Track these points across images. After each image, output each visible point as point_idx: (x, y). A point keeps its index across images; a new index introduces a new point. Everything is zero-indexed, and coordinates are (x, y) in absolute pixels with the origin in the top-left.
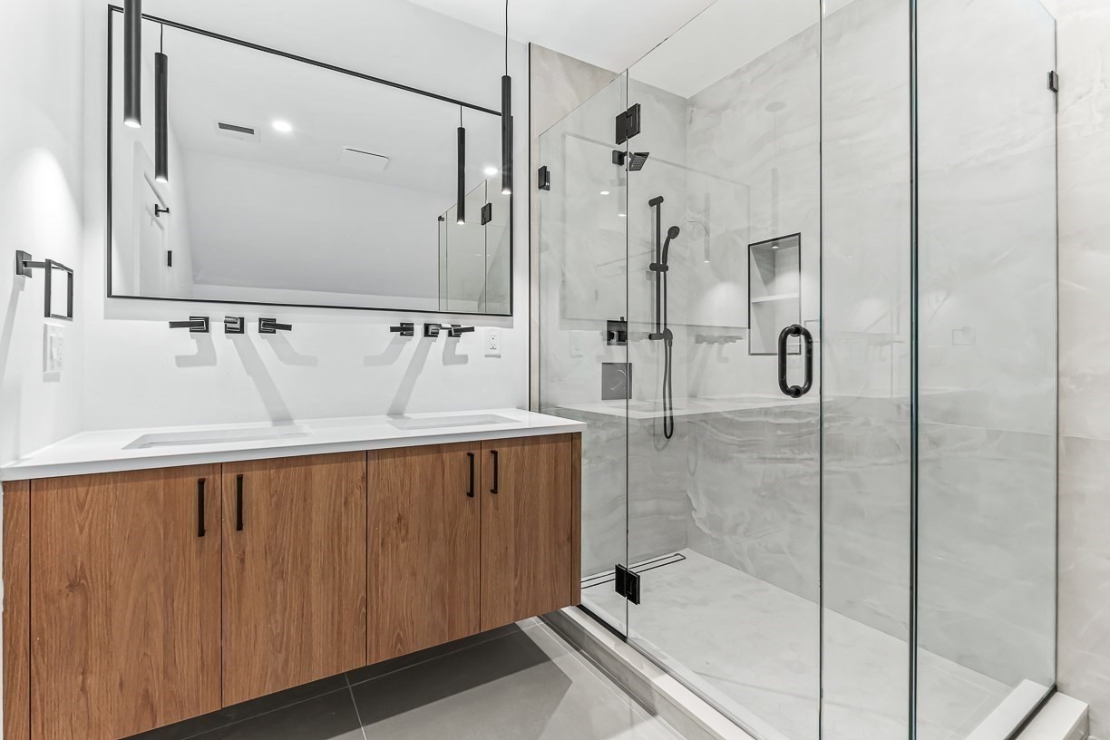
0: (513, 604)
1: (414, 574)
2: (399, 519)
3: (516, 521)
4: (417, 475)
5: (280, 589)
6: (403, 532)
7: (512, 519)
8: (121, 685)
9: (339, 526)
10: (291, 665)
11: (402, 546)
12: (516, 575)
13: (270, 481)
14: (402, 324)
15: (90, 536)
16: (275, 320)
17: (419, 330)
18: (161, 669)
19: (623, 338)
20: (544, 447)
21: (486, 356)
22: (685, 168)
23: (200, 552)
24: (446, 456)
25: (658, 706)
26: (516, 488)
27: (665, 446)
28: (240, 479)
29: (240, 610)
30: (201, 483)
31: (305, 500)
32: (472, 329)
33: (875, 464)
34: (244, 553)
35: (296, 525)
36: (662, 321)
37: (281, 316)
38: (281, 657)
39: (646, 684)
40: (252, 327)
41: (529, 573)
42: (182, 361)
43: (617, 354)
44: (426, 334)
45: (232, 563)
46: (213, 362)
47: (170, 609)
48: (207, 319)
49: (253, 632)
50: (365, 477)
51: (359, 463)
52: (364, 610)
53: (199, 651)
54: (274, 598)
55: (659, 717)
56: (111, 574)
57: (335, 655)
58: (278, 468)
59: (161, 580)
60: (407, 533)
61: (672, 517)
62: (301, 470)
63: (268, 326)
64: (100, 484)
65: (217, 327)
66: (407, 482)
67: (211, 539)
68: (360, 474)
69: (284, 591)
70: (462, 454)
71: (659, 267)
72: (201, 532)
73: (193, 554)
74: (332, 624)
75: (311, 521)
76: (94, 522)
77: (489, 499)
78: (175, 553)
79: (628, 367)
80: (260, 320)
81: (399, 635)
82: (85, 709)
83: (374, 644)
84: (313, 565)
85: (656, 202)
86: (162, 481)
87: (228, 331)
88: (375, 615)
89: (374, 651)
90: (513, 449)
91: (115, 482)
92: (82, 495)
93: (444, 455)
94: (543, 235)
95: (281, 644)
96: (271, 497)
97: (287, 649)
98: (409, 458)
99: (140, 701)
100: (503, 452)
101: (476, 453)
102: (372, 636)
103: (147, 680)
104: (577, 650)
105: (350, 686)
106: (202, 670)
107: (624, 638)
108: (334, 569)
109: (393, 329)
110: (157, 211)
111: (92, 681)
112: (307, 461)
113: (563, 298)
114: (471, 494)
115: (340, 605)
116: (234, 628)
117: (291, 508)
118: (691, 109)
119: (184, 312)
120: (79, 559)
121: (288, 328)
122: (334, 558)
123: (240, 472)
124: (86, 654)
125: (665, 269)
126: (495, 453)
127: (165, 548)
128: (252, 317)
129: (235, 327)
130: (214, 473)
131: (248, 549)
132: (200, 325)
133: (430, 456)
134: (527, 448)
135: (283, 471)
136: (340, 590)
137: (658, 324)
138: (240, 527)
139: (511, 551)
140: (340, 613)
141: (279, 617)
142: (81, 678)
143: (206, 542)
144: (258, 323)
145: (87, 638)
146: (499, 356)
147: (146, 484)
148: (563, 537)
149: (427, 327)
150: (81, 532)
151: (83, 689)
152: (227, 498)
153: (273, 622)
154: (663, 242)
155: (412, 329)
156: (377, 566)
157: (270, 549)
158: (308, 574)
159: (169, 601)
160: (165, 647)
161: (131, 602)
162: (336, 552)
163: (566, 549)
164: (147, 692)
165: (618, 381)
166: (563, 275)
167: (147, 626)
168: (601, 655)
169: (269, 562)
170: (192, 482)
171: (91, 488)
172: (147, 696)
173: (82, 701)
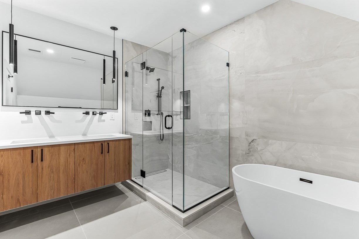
0: (113, 179)
1: (87, 172)
2: (83, 159)
3: (114, 160)
4: (88, 149)
5: (52, 175)
6: (84, 162)
7: (113, 159)
8: (12, 197)
9: (68, 161)
10: (55, 193)
11: (84, 165)
12: (114, 172)
13: (50, 150)
14: (86, 112)
15: (4, 163)
16: (50, 111)
17: (91, 113)
18: (22, 193)
19: (149, 115)
20: (121, 142)
21: (110, 120)
22: (167, 71)
23: (32, 167)
24: (96, 144)
25: (147, 199)
26: (114, 152)
27: (162, 142)
28: (42, 150)
29: (42, 180)
30: (32, 151)
31: (59, 155)
32: (106, 113)
33: (203, 144)
34: (43, 167)
35: (56, 161)
36: (160, 110)
37: (51, 110)
38: (53, 191)
39: (145, 195)
40: (43, 113)
41: (118, 172)
42: (23, 122)
43: (148, 119)
44: (93, 114)
45: (40, 169)
46: (32, 122)
47: (24, 180)
48: (30, 111)
49: (45, 186)
50: (74, 149)
51: (73, 146)
52: (74, 180)
53: (31, 190)
54: (51, 177)
55: (147, 201)
56: (9, 172)
57: (66, 191)
58: (52, 147)
59: (22, 174)
60: (85, 162)
61: (164, 161)
62: (58, 148)
63: (48, 113)
64: (7, 151)
65: (33, 113)
66: (85, 151)
67: (35, 164)
68: (73, 149)
69: (53, 176)
70: (100, 144)
71: (159, 96)
72: (32, 162)
73: (30, 167)
74: (66, 184)
75: (60, 159)
76: (5, 160)
77: (107, 154)
78: (25, 167)
79: (151, 122)
80: (45, 111)
81: (83, 186)
82: (3, 202)
83: (76, 188)
84: (61, 170)
85: (159, 80)
86: (22, 151)
87: (36, 114)
88: (77, 182)
89: (76, 190)
90: (113, 142)
91: (10, 151)
92: (2, 154)
93: (95, 144)
94: (126, 88)
95: (53, 188)
96: (50, 154)
97: (54, 189)
98: (86, 145)
99: (16, 201)
100: (110, 143)
101: (103, 144)
102: (76, 187)
103: (18, 196)
104: (132, 191)
105: (71, 203)
106: (32, 194)
107: (142, 187)
108: (66, 171)
109: (83, 113)
110: (9, 77)
111: (5, 196)
112: (59, 146)
113: (132, 105)
114: (102, 153)
115: (68, 179)
116: (40, 184)
117: (55, 156)
118: (168, 56)
119: (24, 110)
120: (1, 168)
121: (54, 113)
122: (66, 168)
123: (42, 148)
124: (3, 190)
125: (161, 97)
126: (108, 143)
127: (23, 166)
128: (43, 111)
129: (38, 113)
130: (35, 149)
131: (44, 166)
132: (28, 113)
133: (91, 144)
134: (117, 142)
135: (53, 148)
136: (68, 176)
137: (159, 111)
138: (42, 161)
139: (113, 166)
140: (68, 181)
141: (52, 182)
142: (2, 195)
143: (33, 165)
144: (45, 112)
145: (3, 186)
146: (114, 120)
147: (18, 151)
148: (127, 163)
149: (93, 112)
150: (2, 162)
151: (2, 198)
152: (39, 154)
153: (50, 183)
154: (160, 90)
155: (89, 113)
156: (77, 170)
157: (50, 166)
158: (59, 172)
159: (24, 178)
160: (23, 189)
161: (14, 178)
162: (67, 167)
163: (128, 166)
164: (18, 198)
165: (148, 126)
166: (132, 99)
167: (18, 184)
168: (137, 191)
169: (50, 169)
170: (30, 151)
171: (4, 152)
172: (18, 200)
173: (2, 201)
